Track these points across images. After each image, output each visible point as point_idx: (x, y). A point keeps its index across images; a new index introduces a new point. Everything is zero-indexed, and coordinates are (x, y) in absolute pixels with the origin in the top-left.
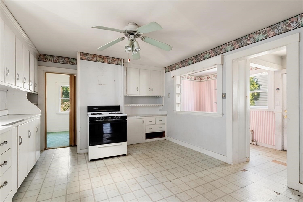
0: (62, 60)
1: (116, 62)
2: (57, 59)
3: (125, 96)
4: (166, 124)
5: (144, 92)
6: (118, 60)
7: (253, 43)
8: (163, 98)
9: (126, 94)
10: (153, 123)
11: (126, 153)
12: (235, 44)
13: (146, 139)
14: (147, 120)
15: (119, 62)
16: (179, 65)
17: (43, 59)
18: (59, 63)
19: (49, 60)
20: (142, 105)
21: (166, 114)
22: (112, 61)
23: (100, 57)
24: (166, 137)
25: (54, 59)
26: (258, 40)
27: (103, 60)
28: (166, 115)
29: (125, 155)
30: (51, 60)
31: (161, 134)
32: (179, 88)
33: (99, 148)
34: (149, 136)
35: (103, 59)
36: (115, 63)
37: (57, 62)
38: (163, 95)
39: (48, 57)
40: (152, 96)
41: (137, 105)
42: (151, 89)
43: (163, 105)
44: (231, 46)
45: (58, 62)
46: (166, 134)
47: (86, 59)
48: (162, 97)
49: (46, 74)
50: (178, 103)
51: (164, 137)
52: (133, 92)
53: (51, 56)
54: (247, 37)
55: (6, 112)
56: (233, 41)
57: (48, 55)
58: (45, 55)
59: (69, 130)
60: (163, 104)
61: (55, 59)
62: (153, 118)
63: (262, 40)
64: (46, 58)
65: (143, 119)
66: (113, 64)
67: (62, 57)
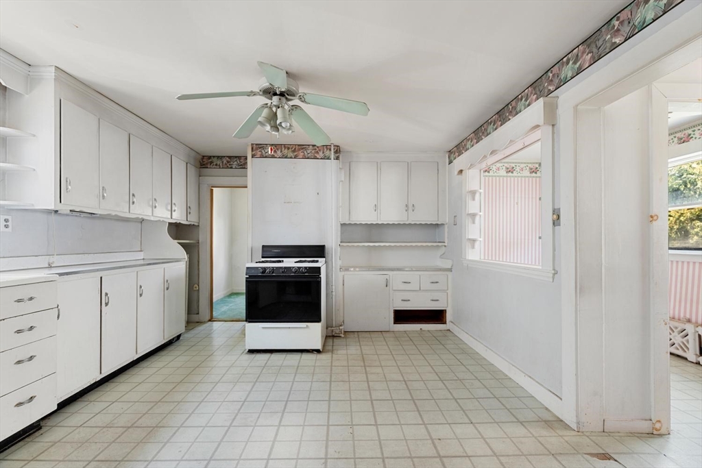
0: (236, 163)
1: (321, 153)
2: (228, 162)
3: (343, 225)
4: (449, 292)
5: (391, 214)
6: (325, 150)
7: (629, 38)
8: (446, 226)
9: (349, 220)
10: (414, 286)
11: (319, 347)
12: (582, 56)
13: (394, 323)
14: (397, 278)
15: (327, 153)
16: (471, 142)
17: (207, 164)
18: (231, 168)
19: (216, 165)
20: (392, 244)
21: (450, 267)
22: (313, 151)
23: (288, 148)
24: (448, 326)
25: (223, 162)
26: (644, 22)
27: (295, 154)
28: (450, 270)
29: (318, 351)
30: (219, 166)
31: (436, 316)
32: (474, 199)
33: (263, 328)
34: (402, 316)
35: (294, 151)
36: (318, 157)
37: (228, 168)
38: (445, 219)
39: (215, 160)
40: (413, 223)
41: (382, 244)
42: (410, 206)
43: (446, 244)
44: (573, 63)
45: (230, 166)
46: (449, 317)
47: (262, 157)
48: (443, 224)
49: (212, 191)
50: (469, 239)
51: (445, 323)
52: (364, 215)
53: (218, 157)
54: (612, 25)
55: (141, 255)
56: (578, 46)
57: (214, 157)
58: (210, 157)
59: (245, 291)
60: (446, 241)
61: (225, 162)
62: (413, 277)
63: (654, 21)
64: (211, 163)
65: (387, 277)
66: (315, 158)
67: (236, 157)
